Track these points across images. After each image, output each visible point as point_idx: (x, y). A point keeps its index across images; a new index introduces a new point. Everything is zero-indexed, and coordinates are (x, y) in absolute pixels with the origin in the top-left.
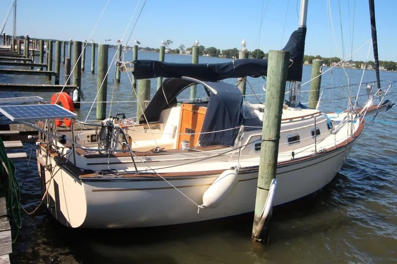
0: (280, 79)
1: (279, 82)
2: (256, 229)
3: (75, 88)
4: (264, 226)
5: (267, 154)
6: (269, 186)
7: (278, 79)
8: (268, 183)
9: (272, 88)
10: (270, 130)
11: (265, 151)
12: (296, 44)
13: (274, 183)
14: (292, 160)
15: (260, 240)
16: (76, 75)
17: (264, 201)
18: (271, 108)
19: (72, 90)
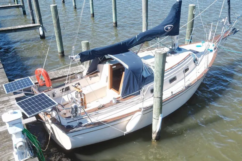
0: (161, 68)
1: (161, 69)
2: (154, 136)
3: (39, 26)
4: (157, 135)
5: (157, 104)
6: (159, 118)
7: (160, 68)
8: (158, 116)
9: (157, 73)
10: (158, 93)
11: (156, 102)
12: (175, 13)
13: (161, 116)
14: (172, 95)
15: (156, 141)
16: (38, 17)
17: (156, 124)
18: (158, 82)
19: (38, 27)
